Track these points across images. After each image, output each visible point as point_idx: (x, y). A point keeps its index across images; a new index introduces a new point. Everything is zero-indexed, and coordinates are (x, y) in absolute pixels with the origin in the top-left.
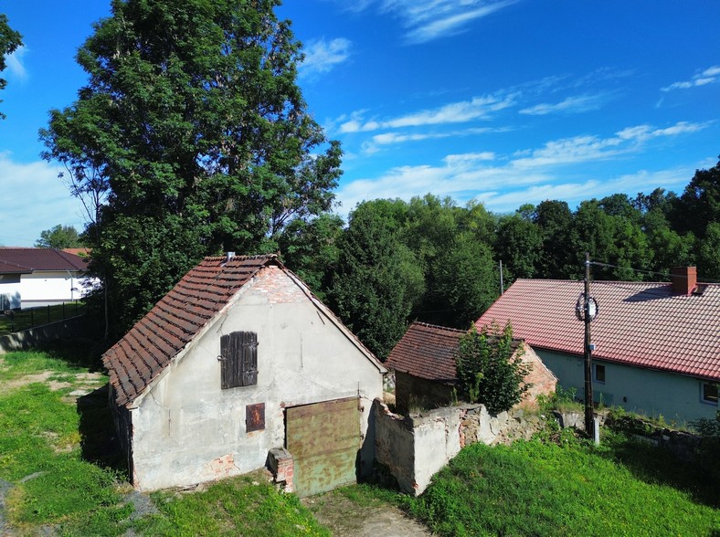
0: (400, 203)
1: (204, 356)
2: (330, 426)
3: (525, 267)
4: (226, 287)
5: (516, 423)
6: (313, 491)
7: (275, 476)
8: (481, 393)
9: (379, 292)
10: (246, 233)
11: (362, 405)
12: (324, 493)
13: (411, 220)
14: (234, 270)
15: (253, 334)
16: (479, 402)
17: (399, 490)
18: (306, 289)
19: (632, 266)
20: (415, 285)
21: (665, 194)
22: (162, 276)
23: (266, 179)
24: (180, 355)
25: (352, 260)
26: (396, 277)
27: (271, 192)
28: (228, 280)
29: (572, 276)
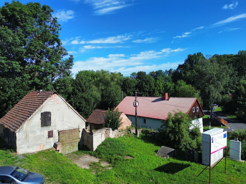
0: (93, 71)
1: (36, 118)
2: (71, 136)
3: (130, 93)
4: (41, 100)
5: (119, 132)
6: (66, 153)
7: (56, 149)
8: (110, 125)
9: (86, 101)
10: (43, 83)
11: (80, 130)
12: (69, 154)
13: (97, 78)
14: (43, 95)
15: (50, 112)
16: (110, 127)
17: (89, 150)
18: (64, 100)
19: (159, 92)
20: (98, 98)
21: (173, 70)
22: (15, 97)
23: (50, 67)
24: (29, 118)
25: (77, 91)
26: (91, 96)
27: (51, 71)
28: (41, 98)
29: (143, 95)
